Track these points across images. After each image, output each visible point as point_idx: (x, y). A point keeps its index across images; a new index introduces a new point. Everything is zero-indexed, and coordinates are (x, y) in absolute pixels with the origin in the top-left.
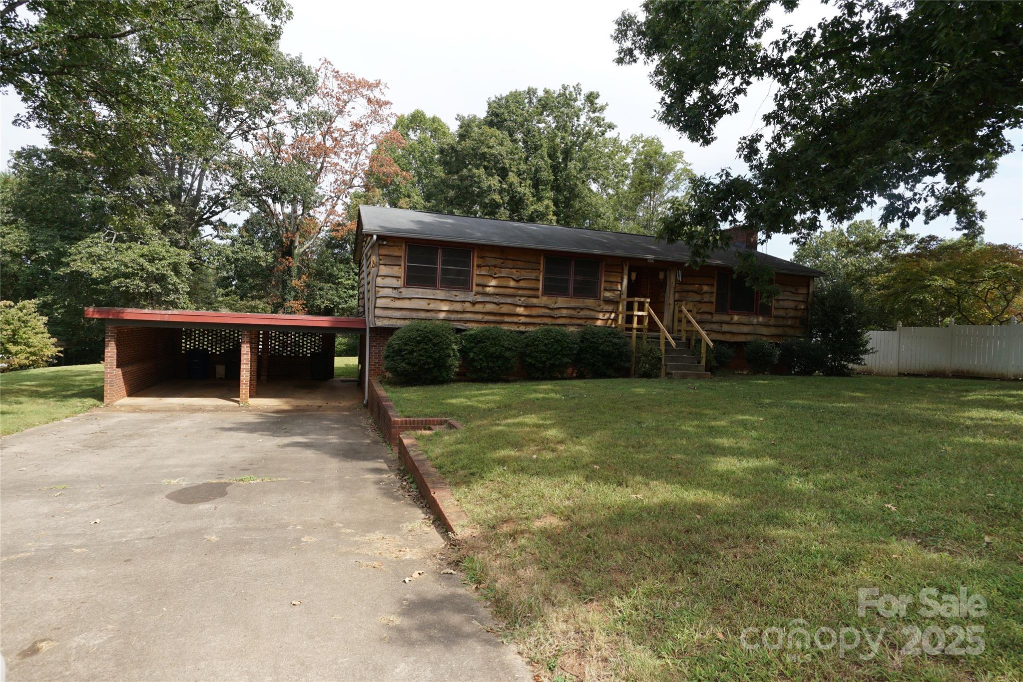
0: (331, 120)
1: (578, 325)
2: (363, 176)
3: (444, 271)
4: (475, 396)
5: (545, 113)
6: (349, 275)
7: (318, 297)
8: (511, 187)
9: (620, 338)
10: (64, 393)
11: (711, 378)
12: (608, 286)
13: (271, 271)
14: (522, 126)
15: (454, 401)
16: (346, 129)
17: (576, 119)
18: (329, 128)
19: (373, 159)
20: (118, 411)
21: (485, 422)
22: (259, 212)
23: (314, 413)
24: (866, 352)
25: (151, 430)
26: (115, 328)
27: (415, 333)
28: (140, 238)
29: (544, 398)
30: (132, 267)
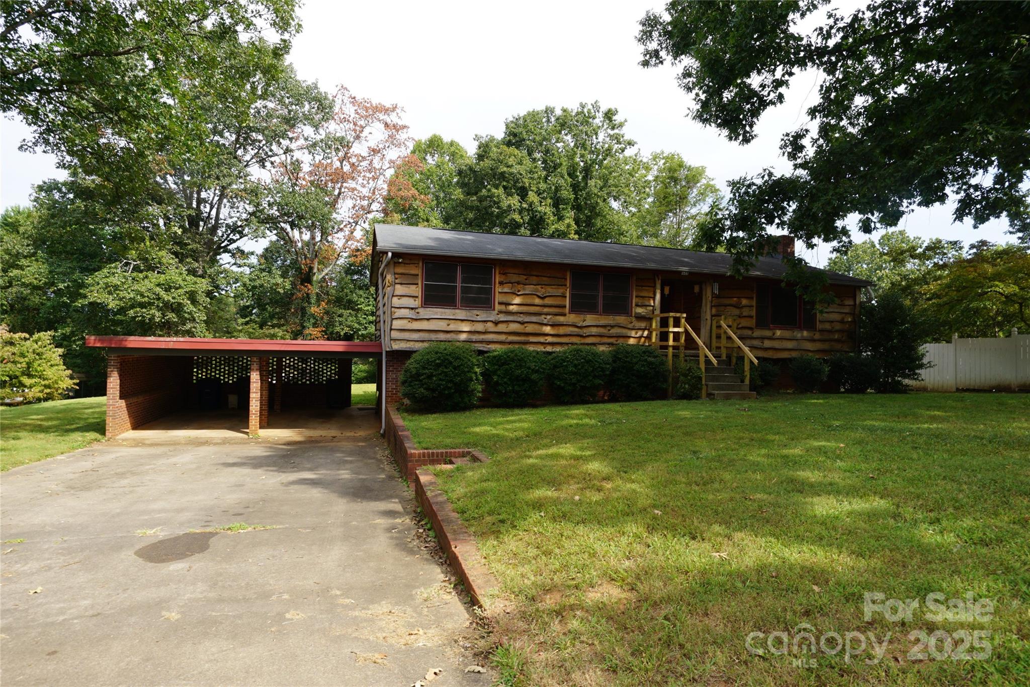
0: (348, 146)
1: (609, 344)
2: (381, 201)
3: (465, 290)
4: (501, 423)
5: (563, 132)
6: (369, 302)
7: (337, 324)
8: (531, 206)
9: (655, 357)
10: (68, 427)
11: (757, 398)
12: (640, 301)
13: (290, 298)
14: (541, 145)
15: (477, 429)
16: (363, 155)
17: (594, 137)
18: (346, 153)
19: (391, 184)
20: (119, 445)
21: (514, 453)
22: (278, 240)
23: (327, 444)
24: (921, 366)
25: (148, 467)
26: (119, 357)
27: (434, 356)
28: (157, 267)
29: (577, 424)
30: (148, 296)
